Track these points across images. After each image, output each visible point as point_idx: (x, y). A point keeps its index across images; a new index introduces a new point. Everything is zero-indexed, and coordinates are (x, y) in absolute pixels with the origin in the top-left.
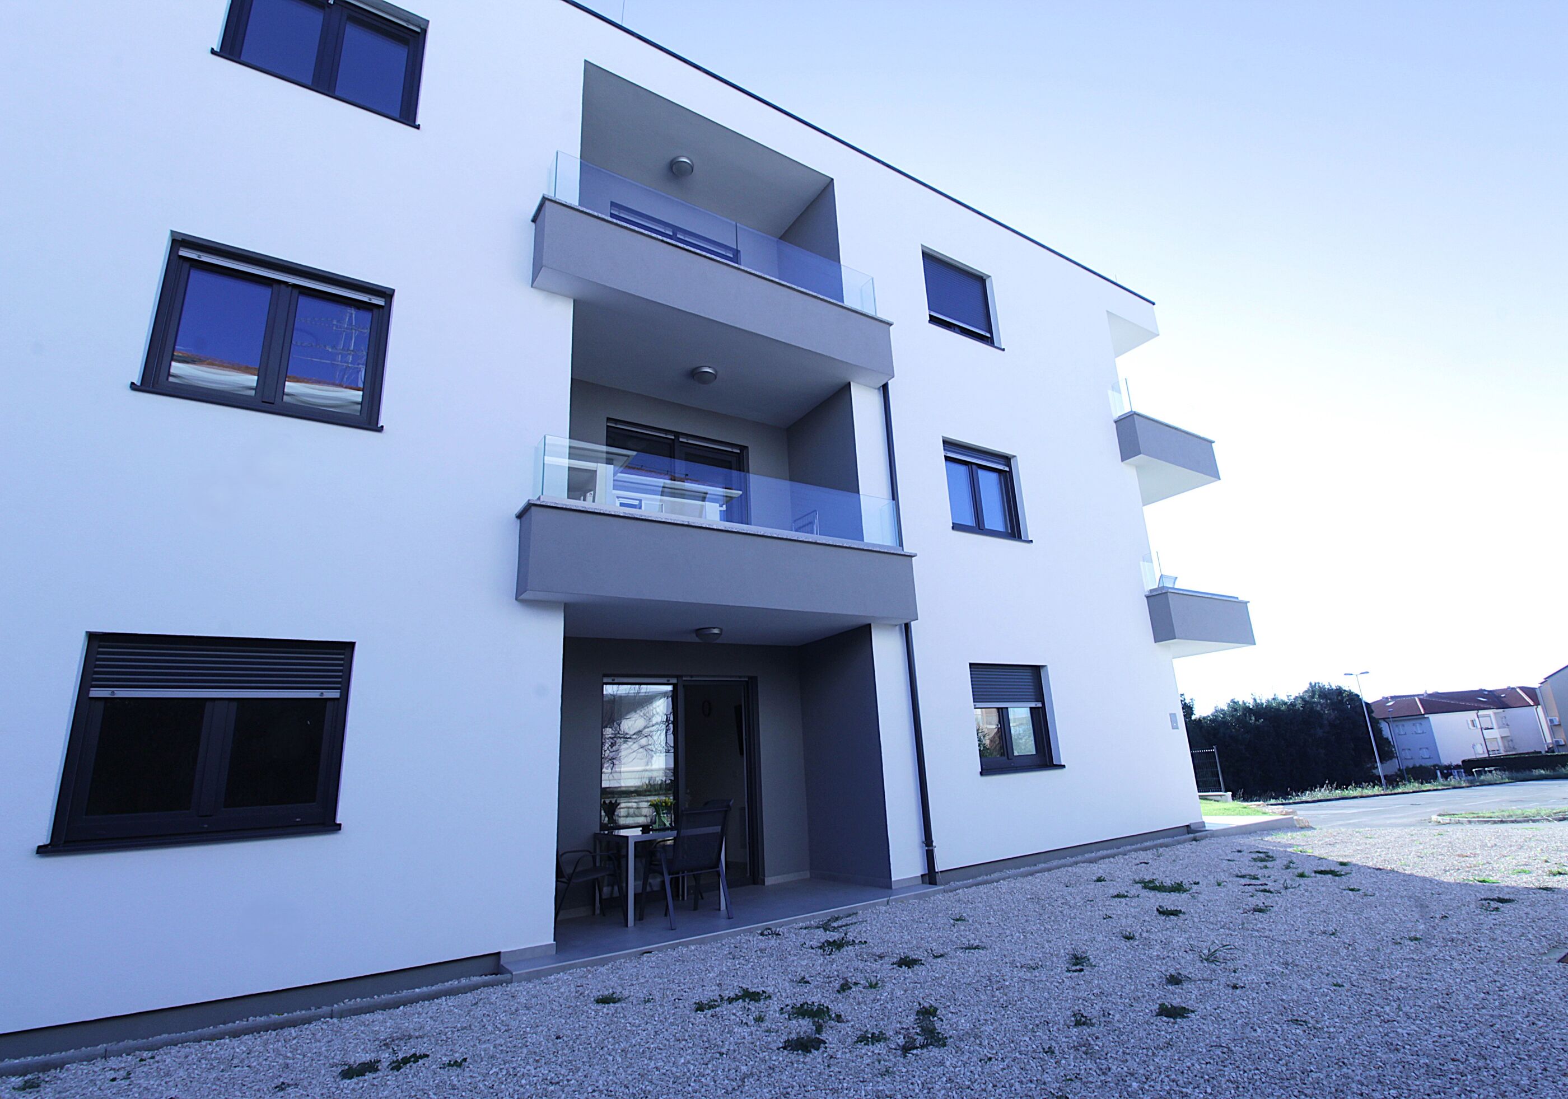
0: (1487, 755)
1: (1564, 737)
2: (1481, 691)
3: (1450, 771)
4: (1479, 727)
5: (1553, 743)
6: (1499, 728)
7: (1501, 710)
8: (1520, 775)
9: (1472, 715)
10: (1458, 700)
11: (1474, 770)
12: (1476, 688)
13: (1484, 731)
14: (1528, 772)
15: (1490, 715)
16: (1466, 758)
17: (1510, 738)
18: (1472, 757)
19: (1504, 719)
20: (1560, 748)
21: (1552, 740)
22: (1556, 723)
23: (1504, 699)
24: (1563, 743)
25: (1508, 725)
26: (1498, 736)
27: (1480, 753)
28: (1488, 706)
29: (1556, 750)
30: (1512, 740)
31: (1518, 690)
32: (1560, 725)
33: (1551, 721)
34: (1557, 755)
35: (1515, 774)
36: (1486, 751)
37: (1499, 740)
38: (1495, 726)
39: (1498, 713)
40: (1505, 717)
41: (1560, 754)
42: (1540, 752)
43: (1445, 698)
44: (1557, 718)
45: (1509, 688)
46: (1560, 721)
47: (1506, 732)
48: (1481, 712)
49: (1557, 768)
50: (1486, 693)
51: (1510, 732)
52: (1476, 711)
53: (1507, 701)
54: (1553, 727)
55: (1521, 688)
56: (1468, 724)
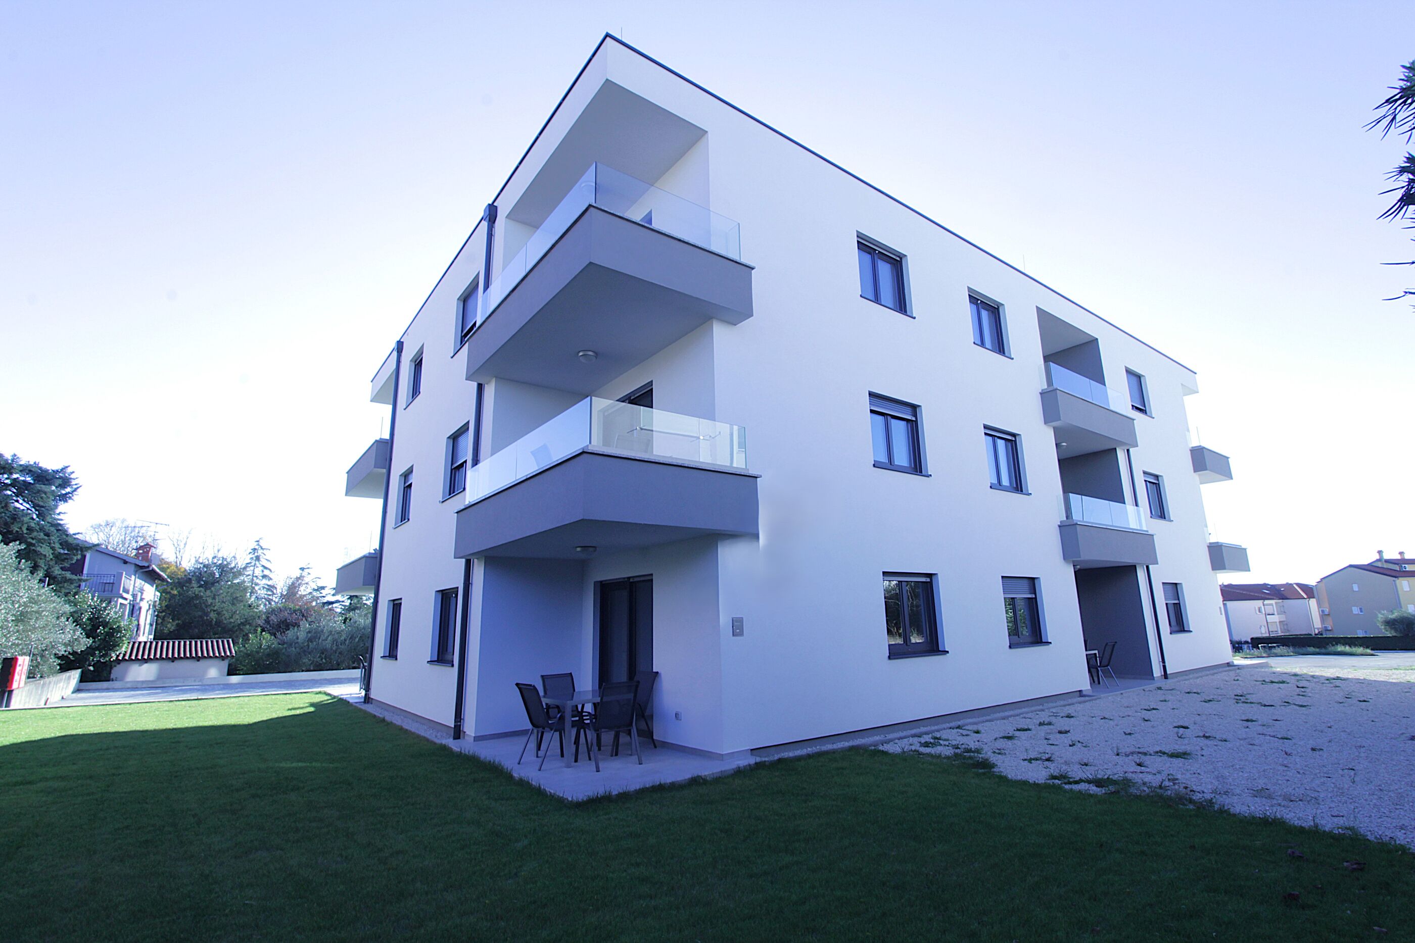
0: (1268, 635)
1: (1331, 624)
2: (1265, 585)
3: (1240, 645)
4: (1264, 612)
5: (1322, 628)
6: (1278, 614)
7: (1281, 601)
8: (1301, 651)
9: (1258, 603)
10: (1247, 591)
11: (1260, 646)
12: (1261, 582)
13: (1268, 616)
14: (1304, 649)
15: (1272, 604)
16: (1255, 636)
17: (1285, 623)
18: (1259, 635)
19: (1282, 608)
20: (1327, 632)
21: (1322, 625)
22: (1326, 613)
23: (1283, 592)
24: (1330, 628)
25: (1285, 612)
26: (1278, 621)
27: (1263, 633)
28: (1272, 597)
29: (1324, 633)
30: (1287, 624)
31: (1295, 586)
32: (1329, 615)
33: (1323, 611)
34: (1325, 637)
35: (1297, 650)
36: (1267, 632)
37: (1278, 623)
38: (1276, 613)
39: (1279, 603)
40: (1283, 606)
41: (1328, 636)
42: (1311, 635)
43: (1237, 589)
44: (1327, 610)
45: (1287, 584)
46: (1329, 612)
47: (1283, 617)
48: (1266, 602)
49: (1328, 646)
50: (1269, 586)
51: (1286, 618)
52: (1262, 601)
53: (1286, 594)
54: (1323, 616)
55: (1297, 584)
56: (1256, 610)
